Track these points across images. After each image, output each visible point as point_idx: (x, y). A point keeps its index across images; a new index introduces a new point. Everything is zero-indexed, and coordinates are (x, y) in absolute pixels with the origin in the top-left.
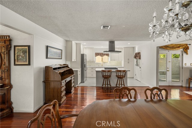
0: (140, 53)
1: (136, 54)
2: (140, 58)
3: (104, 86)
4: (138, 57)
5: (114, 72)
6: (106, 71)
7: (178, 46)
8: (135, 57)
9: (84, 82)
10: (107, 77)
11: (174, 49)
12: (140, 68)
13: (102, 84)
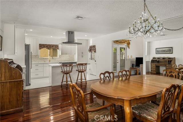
0: (95, 46)
1: (91, 47)
2: (95, 52)
3: (63, 83)
4: (93, 50)
5: (74, 65)
6: (68, 65)
7: (124, 41)
8: (90, 50)
9: (30, 85)
10: (68, 72)
11: (122, 44)
12: (95, 61)
13: (61, 82)
